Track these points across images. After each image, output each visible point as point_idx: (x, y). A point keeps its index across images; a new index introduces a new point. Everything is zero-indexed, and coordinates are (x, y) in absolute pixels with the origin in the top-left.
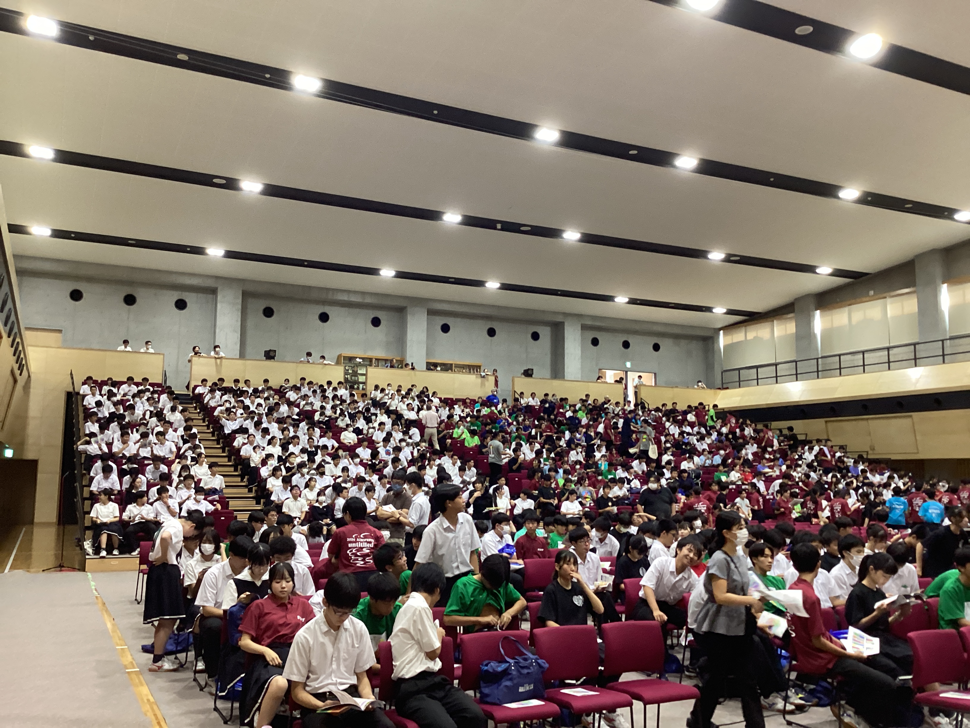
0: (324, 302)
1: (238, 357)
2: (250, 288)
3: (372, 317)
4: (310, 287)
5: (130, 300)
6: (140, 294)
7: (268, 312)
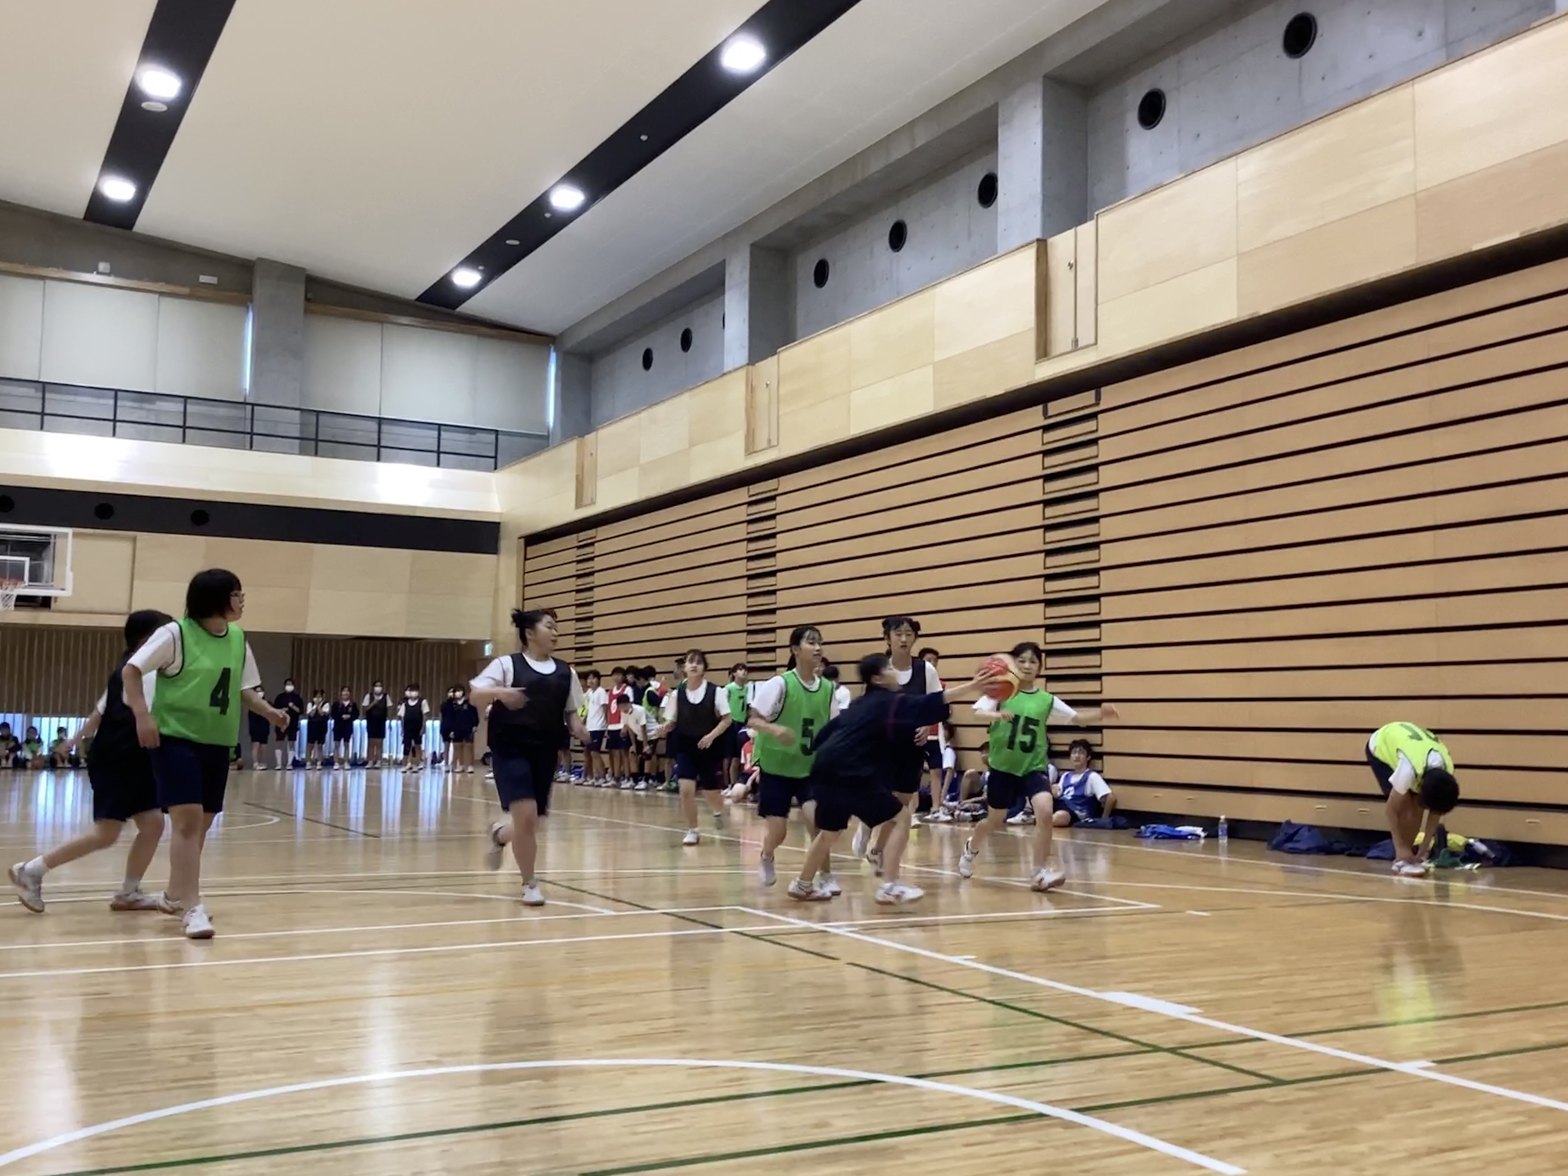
0: (896, 193)
4: (829, 174)
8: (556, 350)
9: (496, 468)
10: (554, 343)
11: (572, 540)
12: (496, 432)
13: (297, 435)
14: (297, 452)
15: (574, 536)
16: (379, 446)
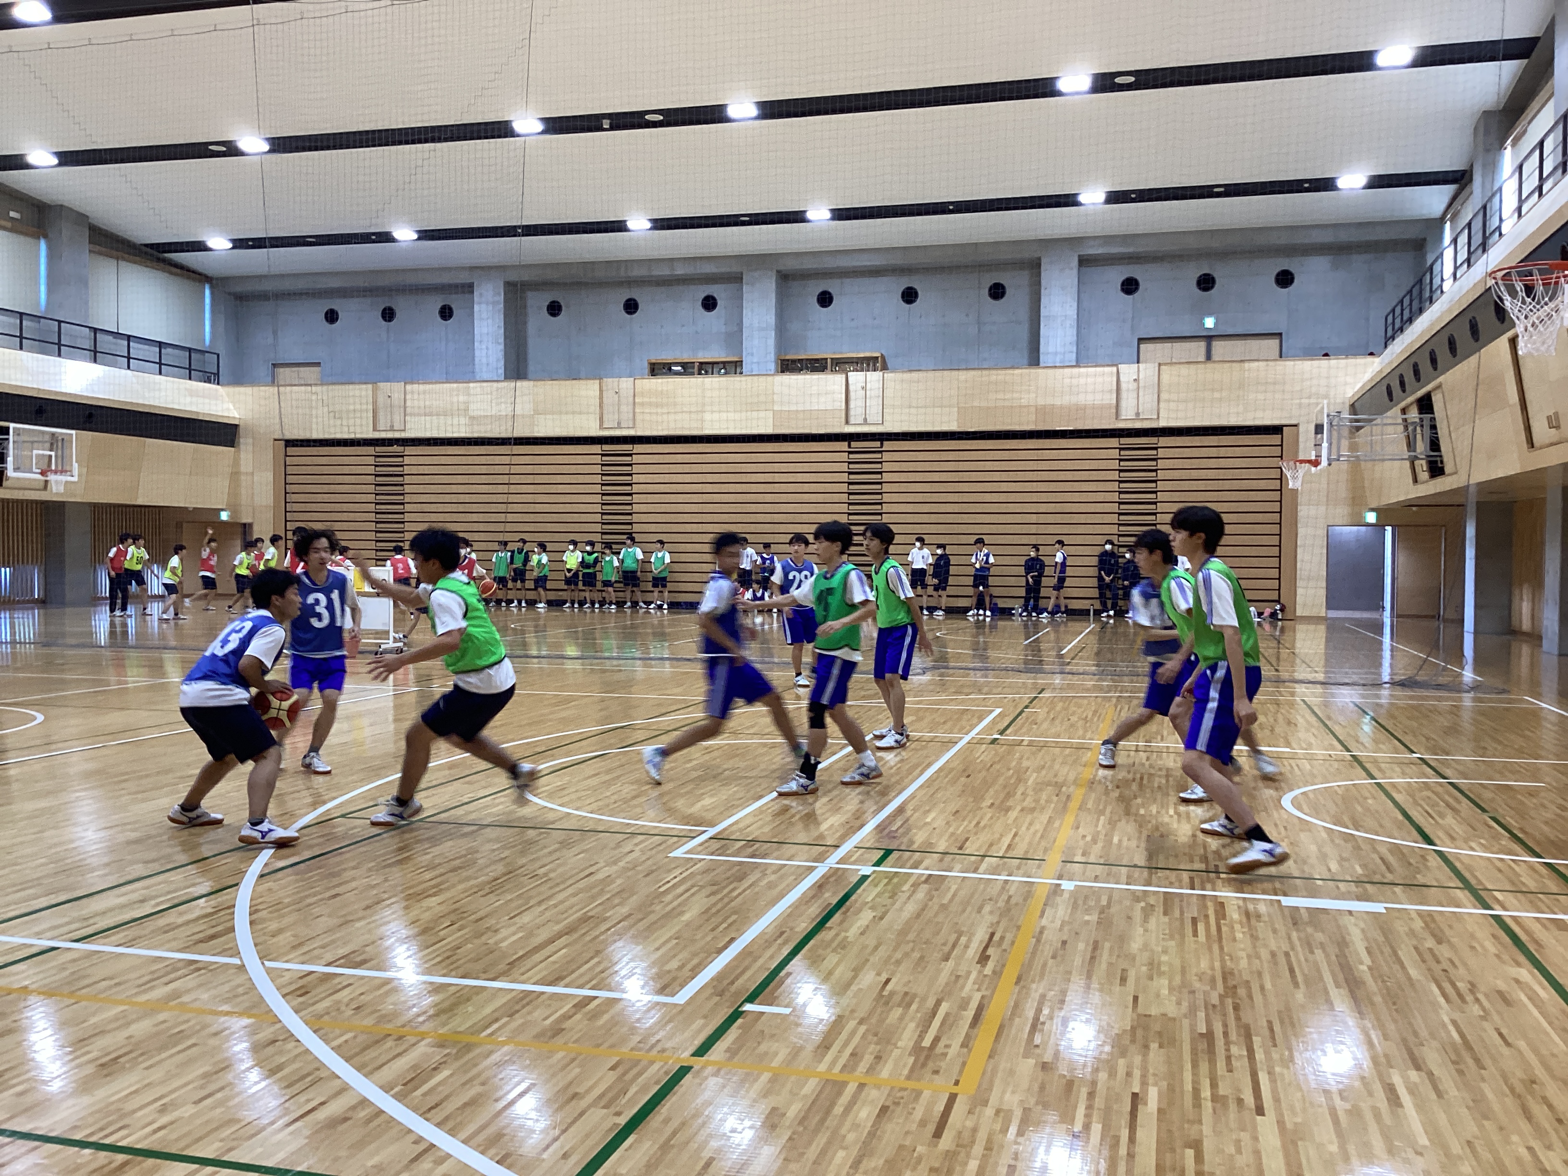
0: (630, 283)
1: (502, 378)
2: (513, 277)
3: (703, 296)
4: (593, 263)
5: (388, 315)
6: (400, 305)
7: (554, 309)
8: (211, 288)
10: (210, 281)
11: (370, 450)
14: (92, 361)
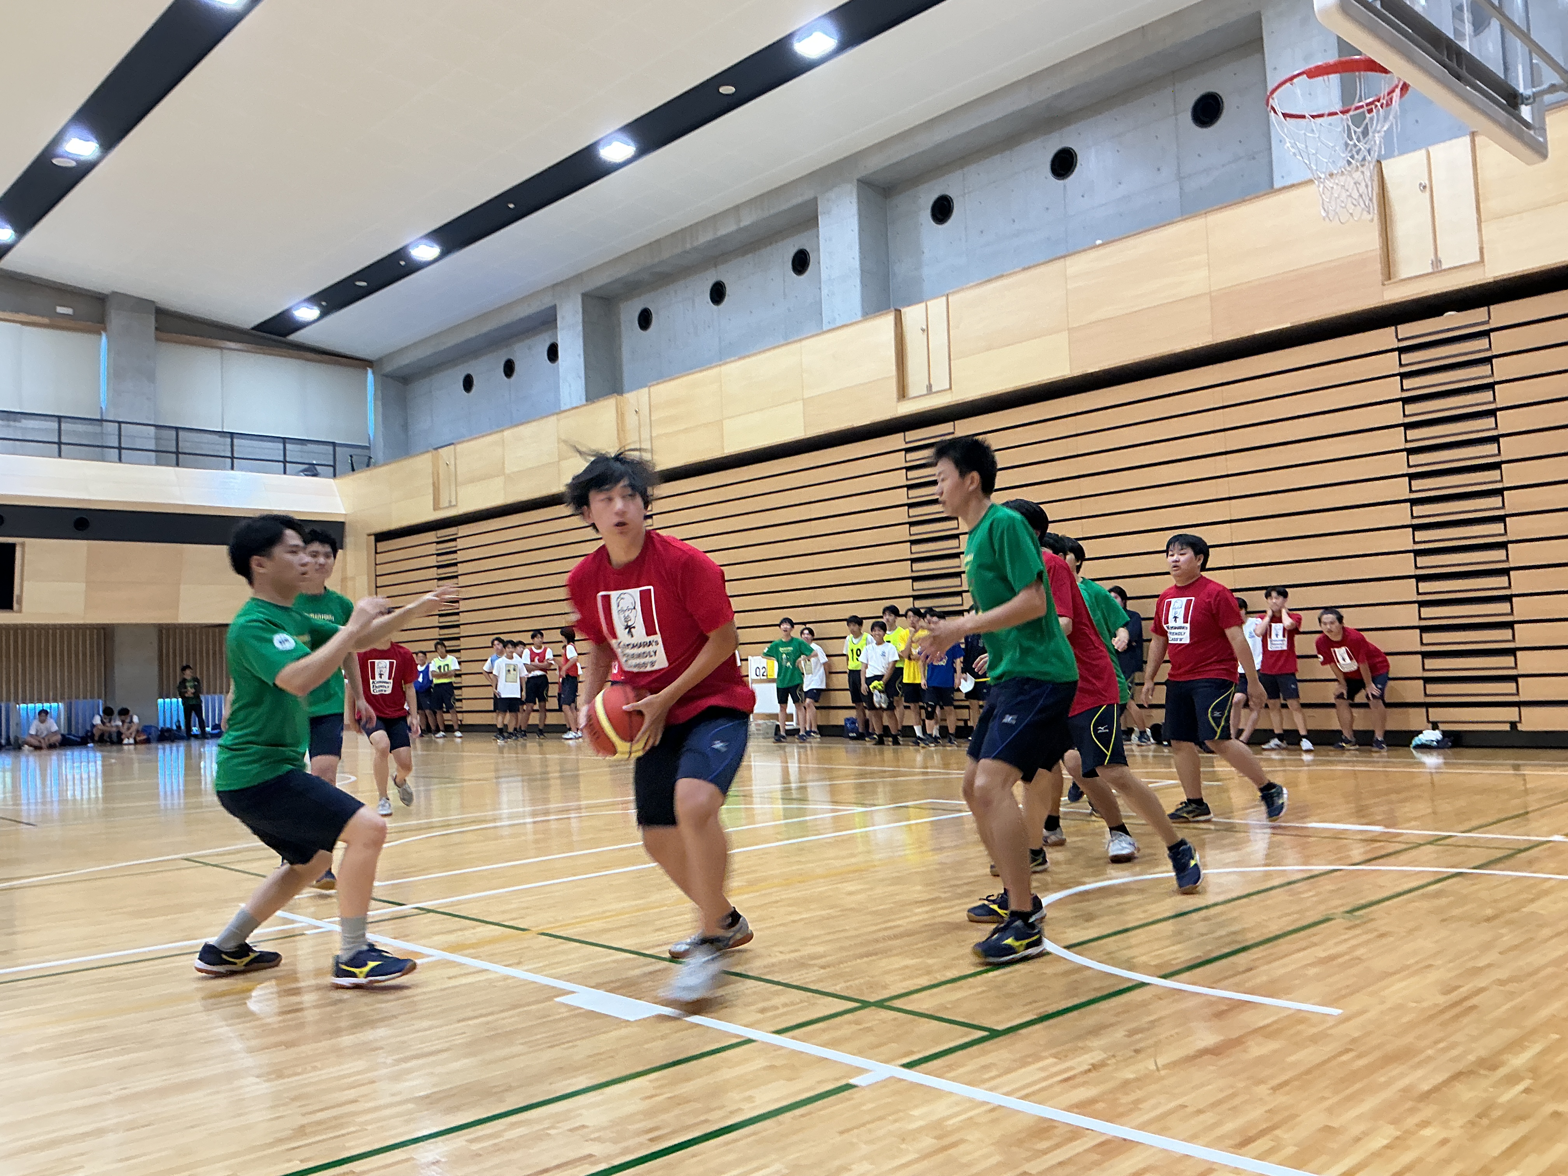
0: (713, 257)
3: (790, 253)
7: (645, 319)
8: (373, 373)
9: (335, 476)
10: (371, 367)
11: (431, 536)
12: (334, 444)
13: (153, 448)
14: (154, 462)
15: (434, 532)
16: (232, 458)
